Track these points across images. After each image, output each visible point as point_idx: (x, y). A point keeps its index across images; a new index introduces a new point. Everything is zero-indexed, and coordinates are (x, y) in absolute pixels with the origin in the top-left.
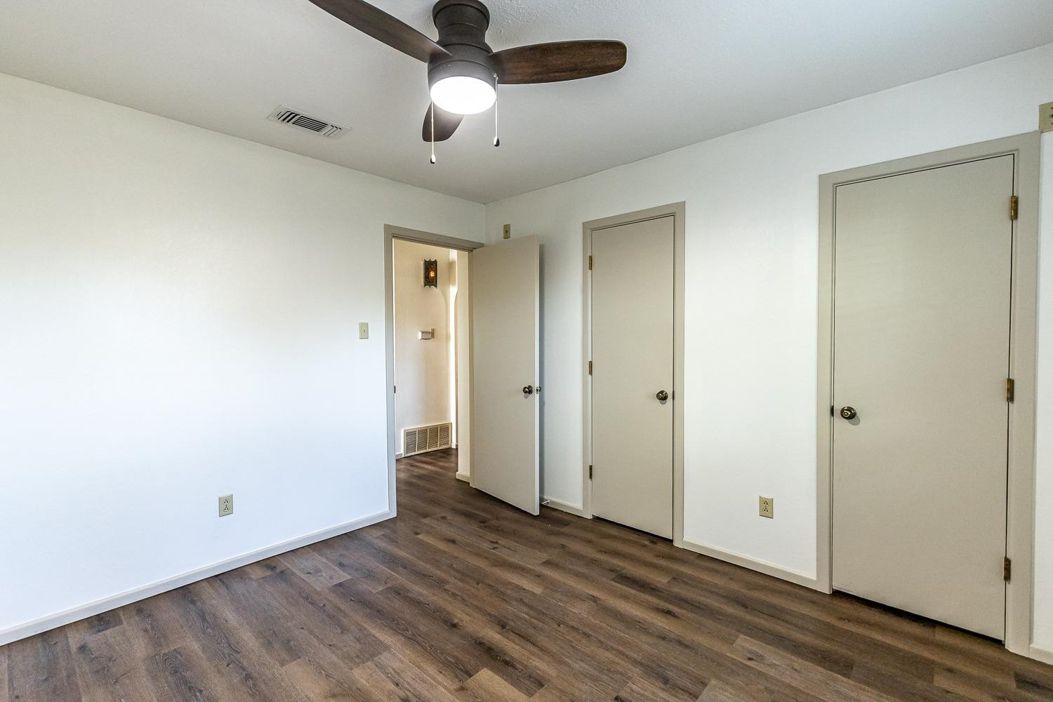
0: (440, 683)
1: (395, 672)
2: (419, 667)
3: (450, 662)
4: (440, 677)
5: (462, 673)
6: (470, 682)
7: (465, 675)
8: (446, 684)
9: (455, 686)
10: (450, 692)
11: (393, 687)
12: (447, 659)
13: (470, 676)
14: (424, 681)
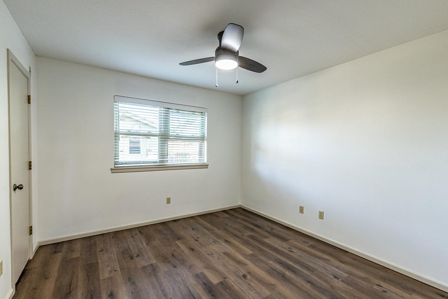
0: (233, 282)
1: (251, 290)
2: (241, 289)
3: (228, 289)
4: (233, 284)
5: (224, 284)
6: (221, 280)
7: (223, 282)
8: (231, 281)
9: (227, 280)
10: (229, 278)
11: (251, 284)
12: (229, 291)
13: (221, 282)
14: (239, 283)
